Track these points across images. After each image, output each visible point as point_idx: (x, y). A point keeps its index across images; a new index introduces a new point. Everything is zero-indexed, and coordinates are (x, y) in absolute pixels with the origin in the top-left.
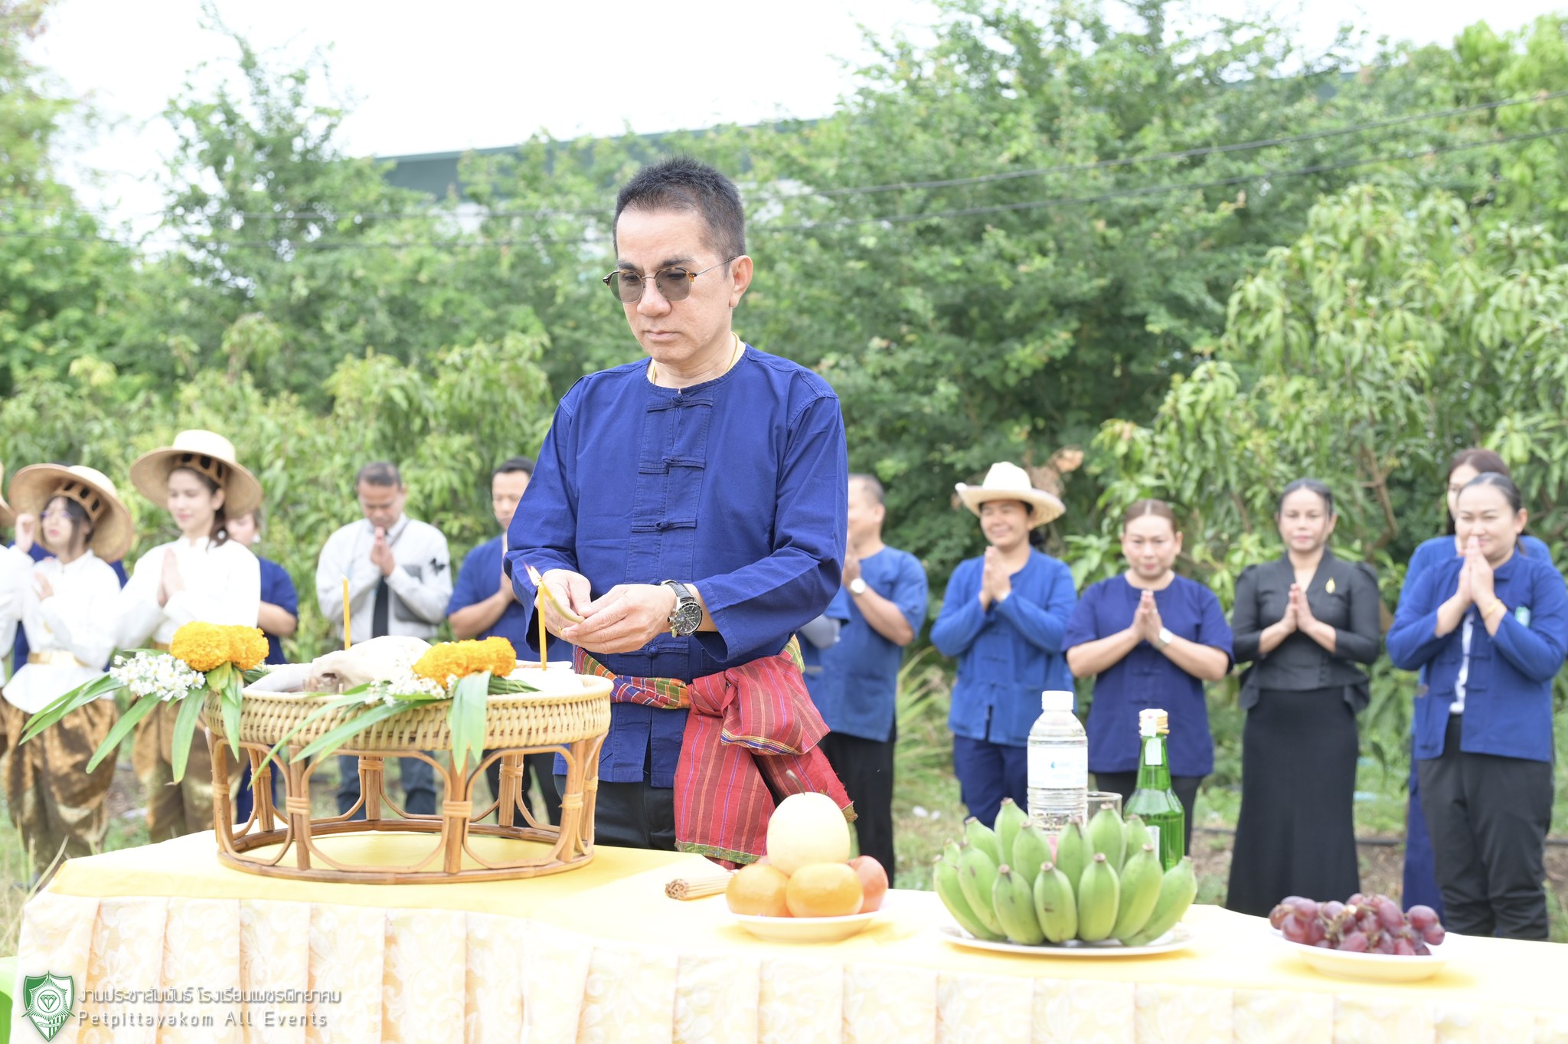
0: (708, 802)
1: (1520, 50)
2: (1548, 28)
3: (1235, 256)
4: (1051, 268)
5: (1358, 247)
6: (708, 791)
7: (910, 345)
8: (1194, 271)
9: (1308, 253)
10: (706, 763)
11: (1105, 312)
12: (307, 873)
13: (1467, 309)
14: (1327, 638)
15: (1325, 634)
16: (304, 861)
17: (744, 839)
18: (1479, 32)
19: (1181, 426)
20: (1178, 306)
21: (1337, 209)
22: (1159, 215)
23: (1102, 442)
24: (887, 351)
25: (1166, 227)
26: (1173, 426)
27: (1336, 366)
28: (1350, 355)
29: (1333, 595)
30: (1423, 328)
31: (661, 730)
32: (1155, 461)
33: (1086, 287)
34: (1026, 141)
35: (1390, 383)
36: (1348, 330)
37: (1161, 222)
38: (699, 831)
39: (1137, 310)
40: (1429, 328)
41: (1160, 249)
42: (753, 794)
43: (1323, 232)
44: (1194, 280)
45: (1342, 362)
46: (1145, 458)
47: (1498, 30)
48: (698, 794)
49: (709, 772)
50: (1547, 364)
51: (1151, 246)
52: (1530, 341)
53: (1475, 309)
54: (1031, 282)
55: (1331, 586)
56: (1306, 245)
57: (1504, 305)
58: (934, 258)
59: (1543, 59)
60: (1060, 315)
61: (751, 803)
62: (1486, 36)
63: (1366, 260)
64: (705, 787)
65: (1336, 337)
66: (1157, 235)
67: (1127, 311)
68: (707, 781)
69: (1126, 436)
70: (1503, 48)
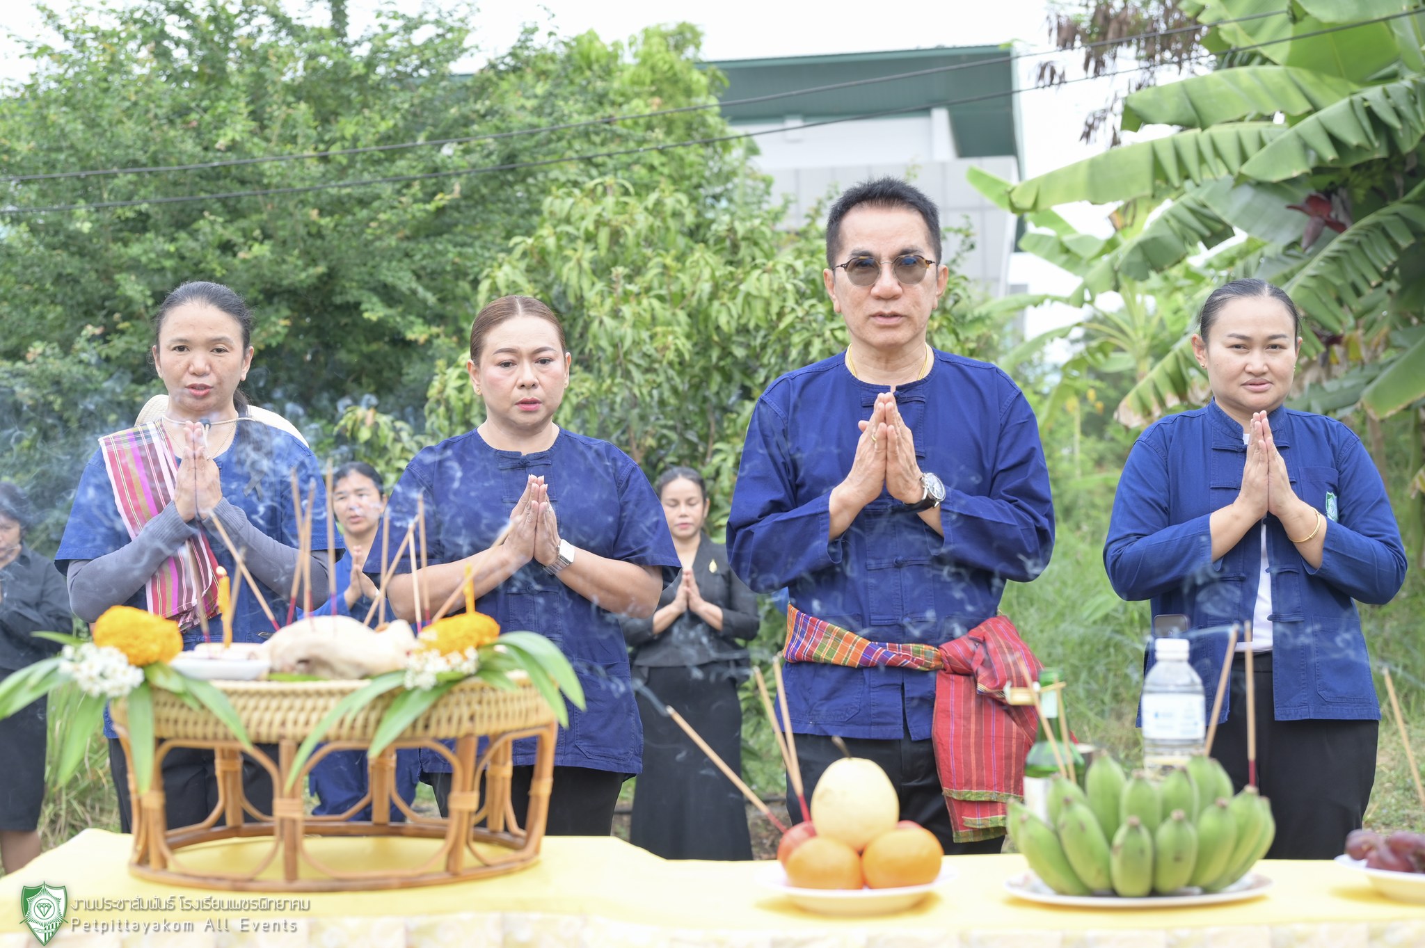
0: (978, 753)
1: (628, 59)
2: (655, 40)
3: (439, 247)
4: (268, 254)
5: (603, 237)
6: (976, 744)
7: (122, 332)
8: (400, 261)
9: (551, 243)
10: (968, 719)
11: (314, 301)
12: (297, 885)
13: (705, 297)
14: (715, 617)
15: (713, 613)
16: (291, 872)
17: (1012, 782)
18: (591, 42)
19: (449, 410)
20: (388, 294)
21: (570, 201)
22: (376, 204)
23: (345, 427)
24: (104, 338)
25: (382, 216)
26: (442, 410)
27: (610, 350)
28: (622, 340)
29: (715, 574)
30: (668, 314)
31: (915, 689)
32: (399, 446)
33: (303, 275)
34: (237, 129)
35: (656, 366)
36: (616, 314)
37: (378, 211)
38: (974, 778)
39: (350, 298)
40: (674, 314)
41: (379, 238)
42: (1014, 741)
43: (560, 222)
44: (401, 269)
45: (615, 346)
46: (389, 445)
47: (606, 39)
48: (967, 747)
49: (973, 727)
50: (801, 347)
51: (368, 234)
52: (782, 326)
53: (713, 296)
54: (247, 271)
55: (713, 567)
56: (548, 236)
57: (754, 292)
58: (147, 245)
59: (653, 69)
60: (270, 303)
61: (1014, 749)
62: (597, 45)
63: (609, 250)
64: (972, 740)
65: (609, 322)
66: (373, 224)
67: (338, 300)
68: (973, 735)
69: (369, 421)
70: (614, 57)
